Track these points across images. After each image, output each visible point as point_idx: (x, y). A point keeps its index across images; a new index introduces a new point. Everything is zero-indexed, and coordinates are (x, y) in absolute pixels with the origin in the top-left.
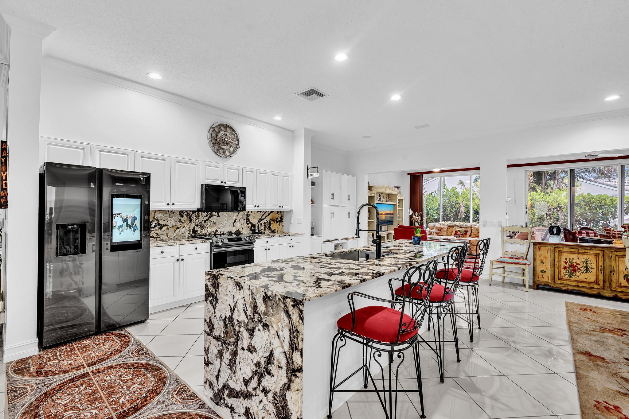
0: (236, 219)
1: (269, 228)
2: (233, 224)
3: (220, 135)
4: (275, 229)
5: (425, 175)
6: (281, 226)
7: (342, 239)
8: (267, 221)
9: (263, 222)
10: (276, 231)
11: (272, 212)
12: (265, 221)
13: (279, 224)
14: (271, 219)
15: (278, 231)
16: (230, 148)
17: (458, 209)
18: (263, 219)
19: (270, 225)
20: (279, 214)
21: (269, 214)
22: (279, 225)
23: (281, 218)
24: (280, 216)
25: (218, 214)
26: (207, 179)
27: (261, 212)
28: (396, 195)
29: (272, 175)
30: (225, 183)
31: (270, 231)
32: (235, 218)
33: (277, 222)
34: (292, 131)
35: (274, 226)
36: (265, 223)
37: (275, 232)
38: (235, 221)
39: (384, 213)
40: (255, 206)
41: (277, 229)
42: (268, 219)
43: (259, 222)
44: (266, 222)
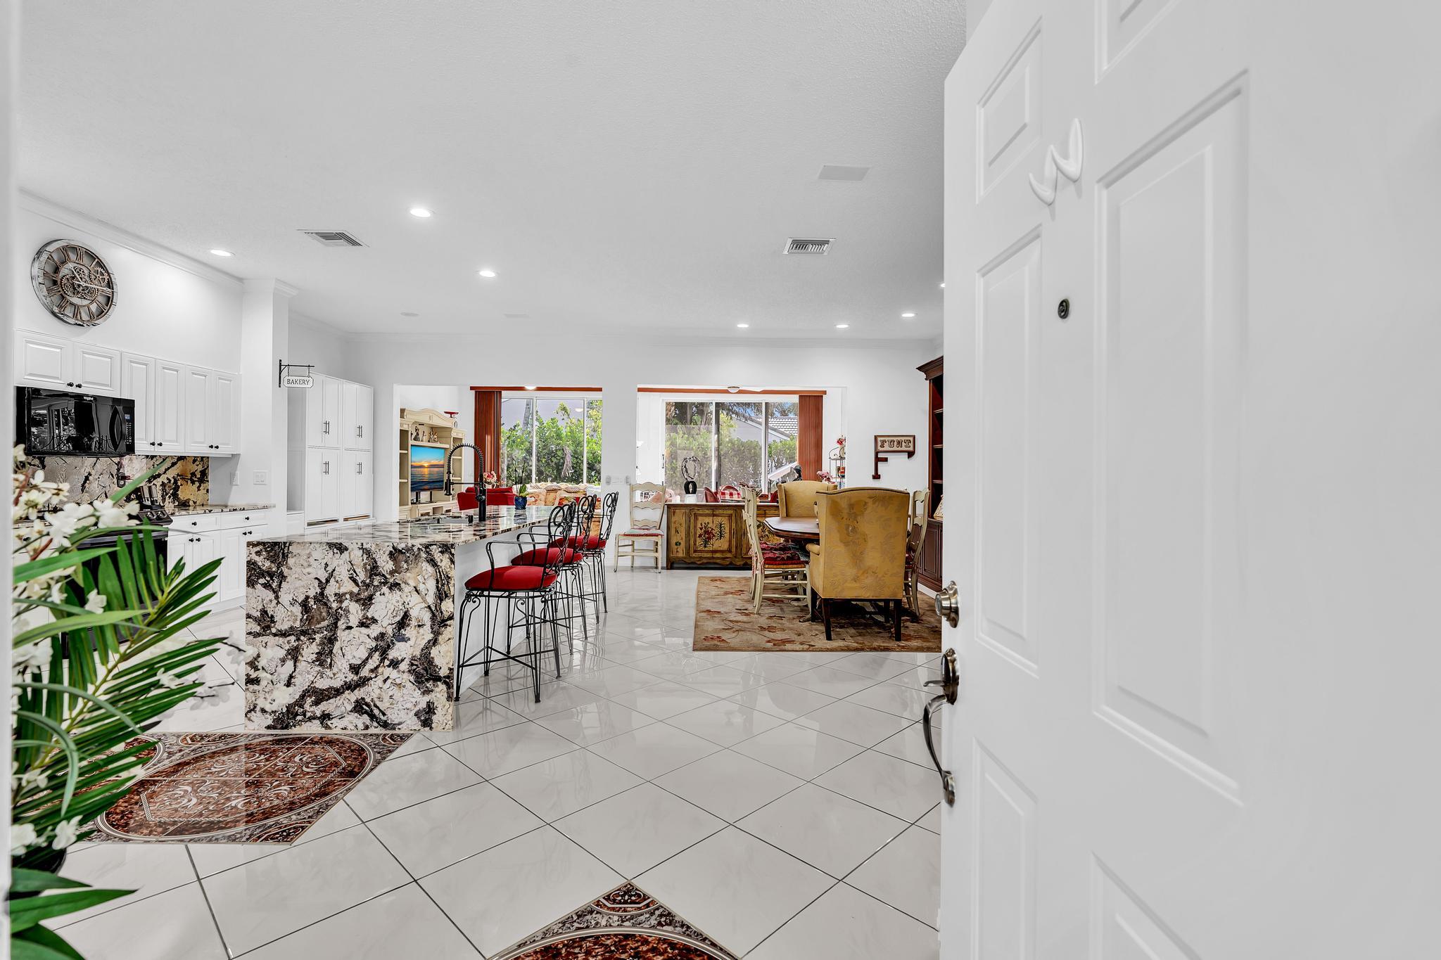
0: (90, 474)
1: (175, 496)
2: (83, 485)
3: (65, 271)
4: (189, 499)
5: (504, 393)
6: (203, 491)
7: (346, 520)
8: (168, 479)
9: (158, 482)
10: (191, 503)
11: (181, 458)
12: (163, 479)
13: (199, 487)
14: (178, 475)
15: (195, 503)
16: (91, 303)
17: (562, 461)
18: (159, 475)
19: (176, 488)
20: (197, 463)
21: (173, 464)
22: (199, 490)
23: (204, 474)
24: (200, 468)
25: (42, 462)
26: (31, 375)
27: (155, 459)
28: (449, 429)
29: (193, 373)
30: (79, 386)
31: (177, 503)
32: (87, 470)
33: (193, 482)
34: (240, 280)
35: (187, 491)
36: (163, 484)
37: (189, 506)
38: (87, 478)
39: (426, 465)
40: (153, 444)
41: (192, 498)
42: (172, 474)
43: (149, 481)
44: (166, 481)
